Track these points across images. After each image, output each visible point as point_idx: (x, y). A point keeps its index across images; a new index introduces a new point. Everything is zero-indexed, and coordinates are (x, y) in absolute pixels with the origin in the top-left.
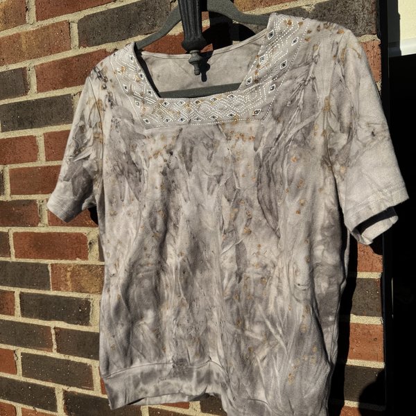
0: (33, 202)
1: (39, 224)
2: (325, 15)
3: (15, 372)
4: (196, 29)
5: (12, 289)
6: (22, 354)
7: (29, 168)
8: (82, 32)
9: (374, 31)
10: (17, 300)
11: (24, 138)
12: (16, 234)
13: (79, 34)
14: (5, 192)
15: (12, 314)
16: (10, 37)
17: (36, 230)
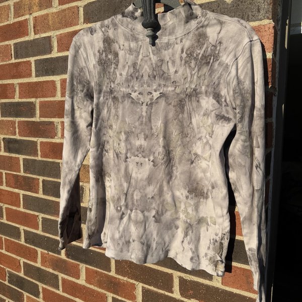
0: (52, 123)
1: (56, 137)
2: (239, 5)
3: (37, 228)
4: (151, 14)
5: (38, 177)
6: (42, 218)
7: (51, 101)
8: (86, 14)
9: (271, 17)
10: (41, 184)
11: (48, 81)
12: (41, 143)
13: (84, 14)
14: (36, 116)
15: (37, 192)
16: (42, 16)
17: (54, 141)
